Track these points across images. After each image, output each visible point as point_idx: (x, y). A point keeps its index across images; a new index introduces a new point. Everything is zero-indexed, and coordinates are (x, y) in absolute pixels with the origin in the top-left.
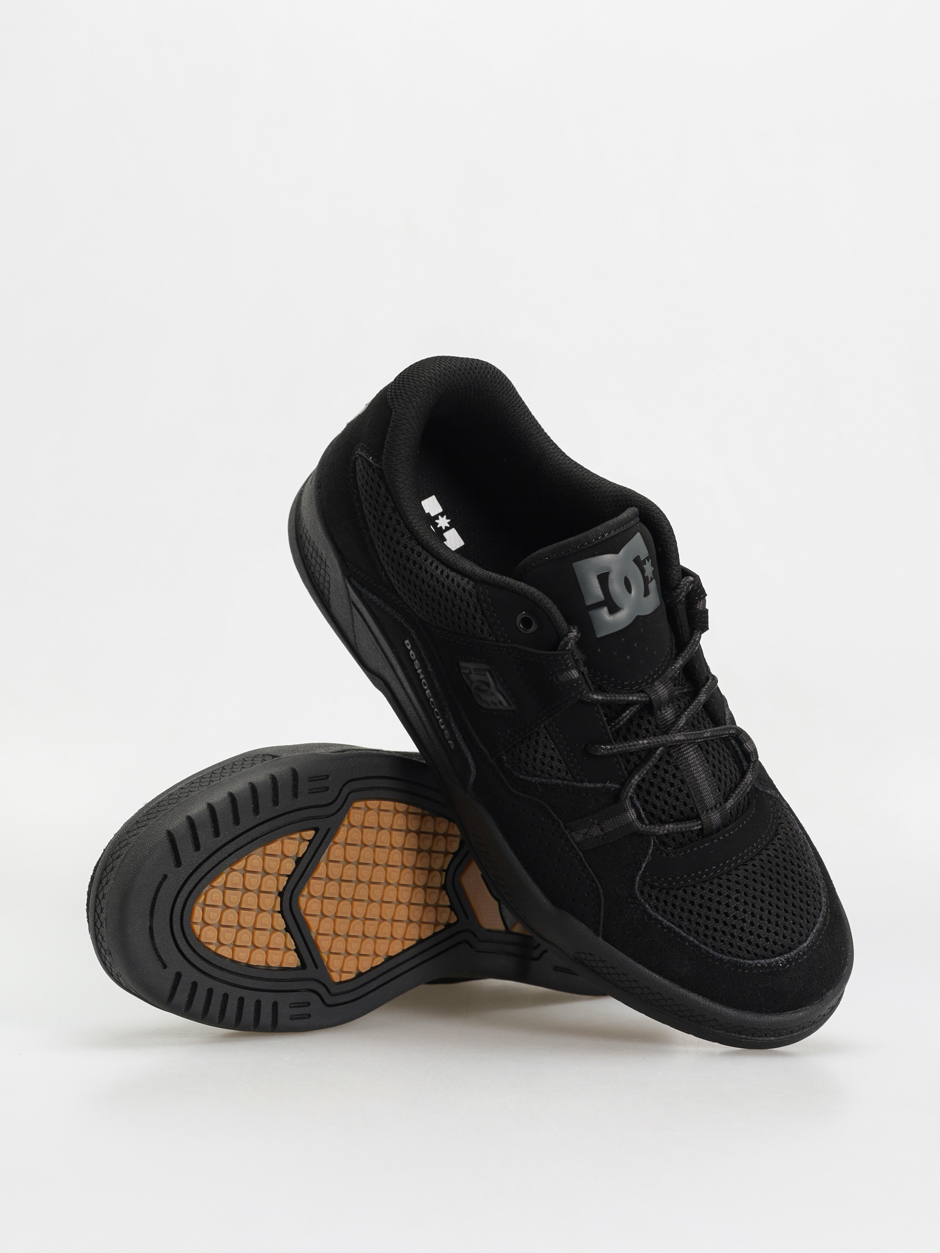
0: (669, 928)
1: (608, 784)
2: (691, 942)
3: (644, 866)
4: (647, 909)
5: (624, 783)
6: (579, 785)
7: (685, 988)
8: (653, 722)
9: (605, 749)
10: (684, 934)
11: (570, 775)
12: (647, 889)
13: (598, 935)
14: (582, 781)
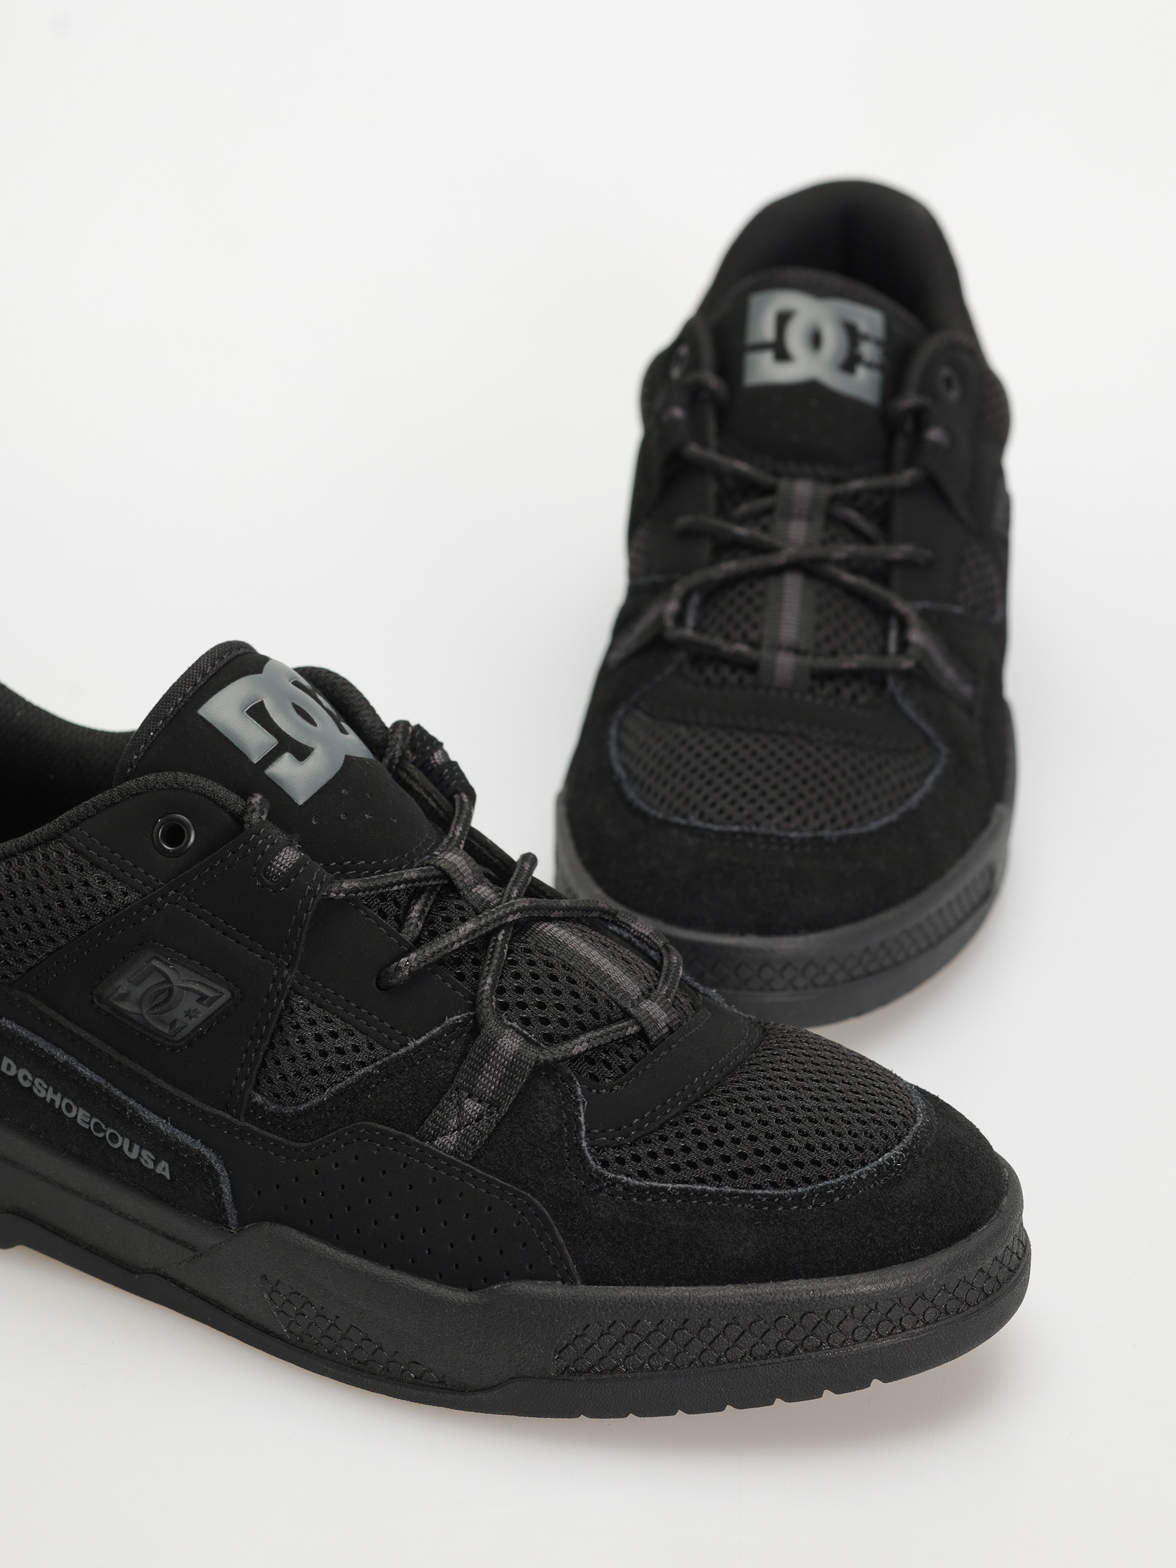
0: (685, 1193)
1: (448, 1021)
2: (731, 1195)
3: (582, 1119)
4: (627, 1182)
5: (473, 1003)
6: (403, 1051)
7: (768, 1281)
8: (466, 906)
9: (410, 961)
10: (714, 1189)
11: (379, 1048)
12: (611, 1155)
13: (573, 1282)
14: (404, 1044)
